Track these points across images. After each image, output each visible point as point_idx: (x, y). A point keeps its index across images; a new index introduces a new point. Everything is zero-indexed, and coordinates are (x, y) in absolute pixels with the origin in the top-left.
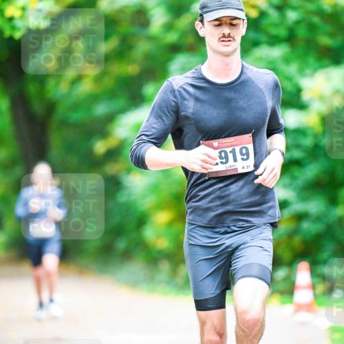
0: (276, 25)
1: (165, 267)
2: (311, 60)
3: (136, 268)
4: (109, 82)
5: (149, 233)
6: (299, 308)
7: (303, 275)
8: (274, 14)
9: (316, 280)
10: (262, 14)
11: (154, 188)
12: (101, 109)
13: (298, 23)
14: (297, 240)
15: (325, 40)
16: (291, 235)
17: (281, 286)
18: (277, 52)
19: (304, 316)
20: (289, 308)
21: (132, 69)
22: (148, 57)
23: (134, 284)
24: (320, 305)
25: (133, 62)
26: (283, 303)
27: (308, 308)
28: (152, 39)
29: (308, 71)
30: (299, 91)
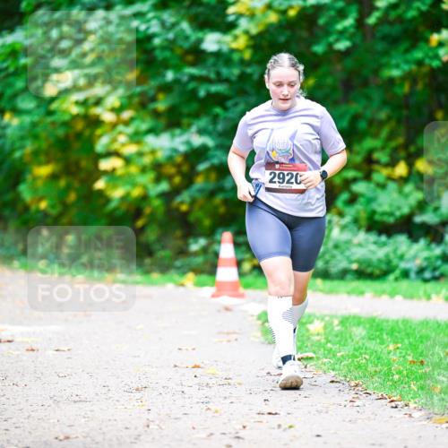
6: (222, 289)
16: (212, 194)
17: (199, 260)
20: (208, 291)
24: (247, 286)
26: (199, 285)
27: (233, 289)
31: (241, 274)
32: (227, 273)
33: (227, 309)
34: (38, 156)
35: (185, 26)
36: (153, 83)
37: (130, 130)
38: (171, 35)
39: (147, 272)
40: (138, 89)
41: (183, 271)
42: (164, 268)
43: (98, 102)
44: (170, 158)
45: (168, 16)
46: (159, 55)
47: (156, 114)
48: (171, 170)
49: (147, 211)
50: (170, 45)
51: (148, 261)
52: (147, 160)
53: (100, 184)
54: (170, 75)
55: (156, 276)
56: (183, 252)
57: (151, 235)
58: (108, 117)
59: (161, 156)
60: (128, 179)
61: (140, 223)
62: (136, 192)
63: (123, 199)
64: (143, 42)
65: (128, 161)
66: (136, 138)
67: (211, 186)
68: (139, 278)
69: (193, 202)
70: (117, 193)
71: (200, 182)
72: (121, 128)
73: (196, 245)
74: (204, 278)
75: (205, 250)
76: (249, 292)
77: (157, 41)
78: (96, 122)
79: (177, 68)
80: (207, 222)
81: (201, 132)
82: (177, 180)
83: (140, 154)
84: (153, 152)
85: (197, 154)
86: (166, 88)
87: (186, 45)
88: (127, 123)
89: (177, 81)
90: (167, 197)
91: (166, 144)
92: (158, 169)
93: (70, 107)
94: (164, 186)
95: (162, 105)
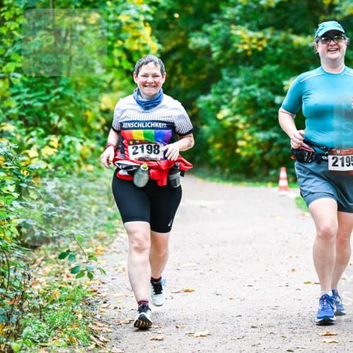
0: (272, 55)
1: (218, 168)
2: (288, 72)
3: (205, 170)
4: (193, 83)
5: (211, 152)
6: (282, 188)
7: (283, 174)
8: (271, 50)
9: (289, 175)
10: (265, 49)
11: (214, 132)
12: (189, 96)
13: (282, 54)
14: (280, 157)
15: (295, 62)
16: (278, 154)
17: (272, 178)
18: (274, 68)
19: (283, 192)
20: (276, 189)
21: (203, 77)
22: (210, 70)
23: (204, 178)
24: (290, 187)
25: (203, 73)
26: (274, 186)
27: (285, 188)
28: (212, 62)
29: (287, 77)
30: (283, 86)
31: (289, 182)
32: (283, 183)
33: (283, 196)
34: (215, 141)
35: (270, 94)
36: (258, 113)
37: (248, 131)
38: (265, 97)
39: (254, 182)
40: (252, 116)
41: (267, 182)
42: (261, 181)
43: (237, 121)
44: (263, 142)
45: (263, 90)
46: (261, 104)
47: (258, 126)
48: (263, 145)
49: (255, 160)
50: (263, 100)
51: (255, 179)
52: (255, 142)
53: (238, 151)
54: (264, 111)
55: (258, 184)
56: (267, 175)
57: (256, 169)
58: (240, 126)
59: (260, 140)
60: (247, 149)
61: (252, 165)
62: (251, 154)
63: (247, 156)
64: (254, 99)
65: (248, 142)
66: (251, 134)
67: (278, 150)
68: (251, 184)
69: (271, 157)
70: (244, 154)
71: (274, 150)
72: (245, 130)
73: (272, 172)
74: (275, 184)
75: (275, 175)
76: (290, 189)
77: (259, 99)
78: (236, 129)
79: (267, 108)
80: (276, 164)
81: (275, 132)
82: (266, 149)
83: (252, 140)
84: (257, 138)
85: (272, 140)
86: (262, 116)
87: (269, 100)
88: (248, 128)
89: (266, 114)
90: (262, 155)
91: (261, 136)
92: (259, 145)
93: (228, 123)
94: (261, 151)
95: (260, 122)
